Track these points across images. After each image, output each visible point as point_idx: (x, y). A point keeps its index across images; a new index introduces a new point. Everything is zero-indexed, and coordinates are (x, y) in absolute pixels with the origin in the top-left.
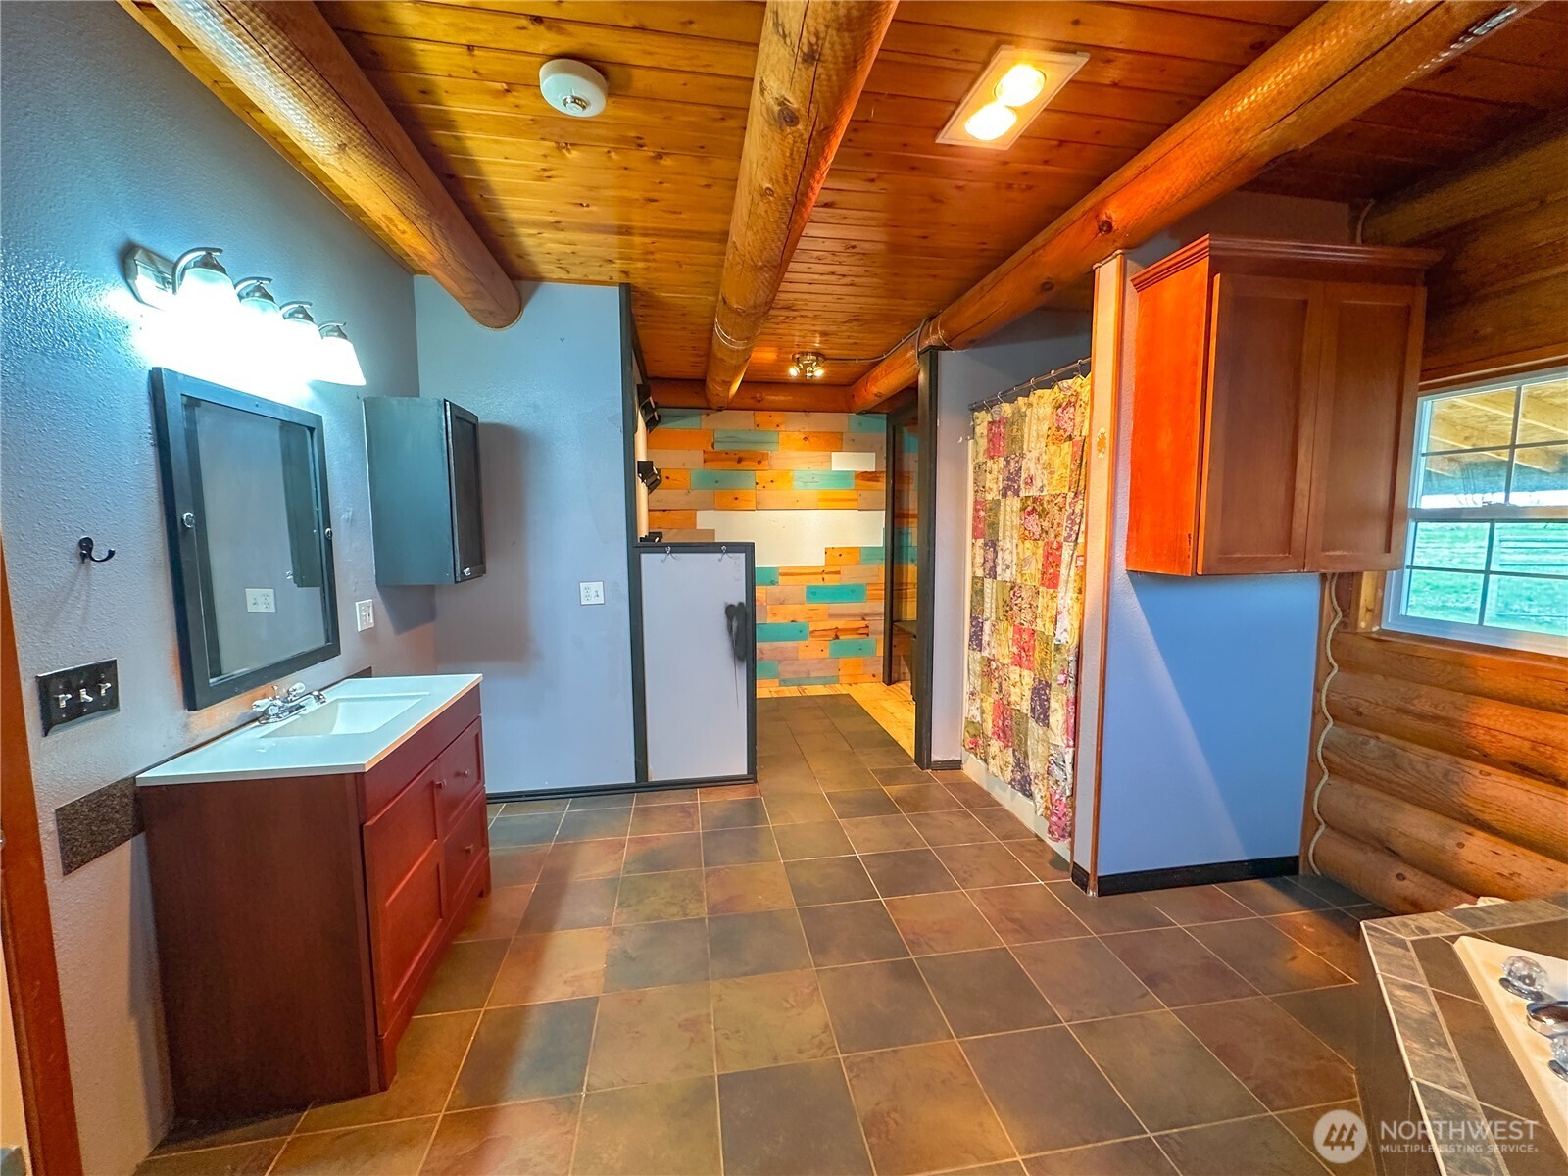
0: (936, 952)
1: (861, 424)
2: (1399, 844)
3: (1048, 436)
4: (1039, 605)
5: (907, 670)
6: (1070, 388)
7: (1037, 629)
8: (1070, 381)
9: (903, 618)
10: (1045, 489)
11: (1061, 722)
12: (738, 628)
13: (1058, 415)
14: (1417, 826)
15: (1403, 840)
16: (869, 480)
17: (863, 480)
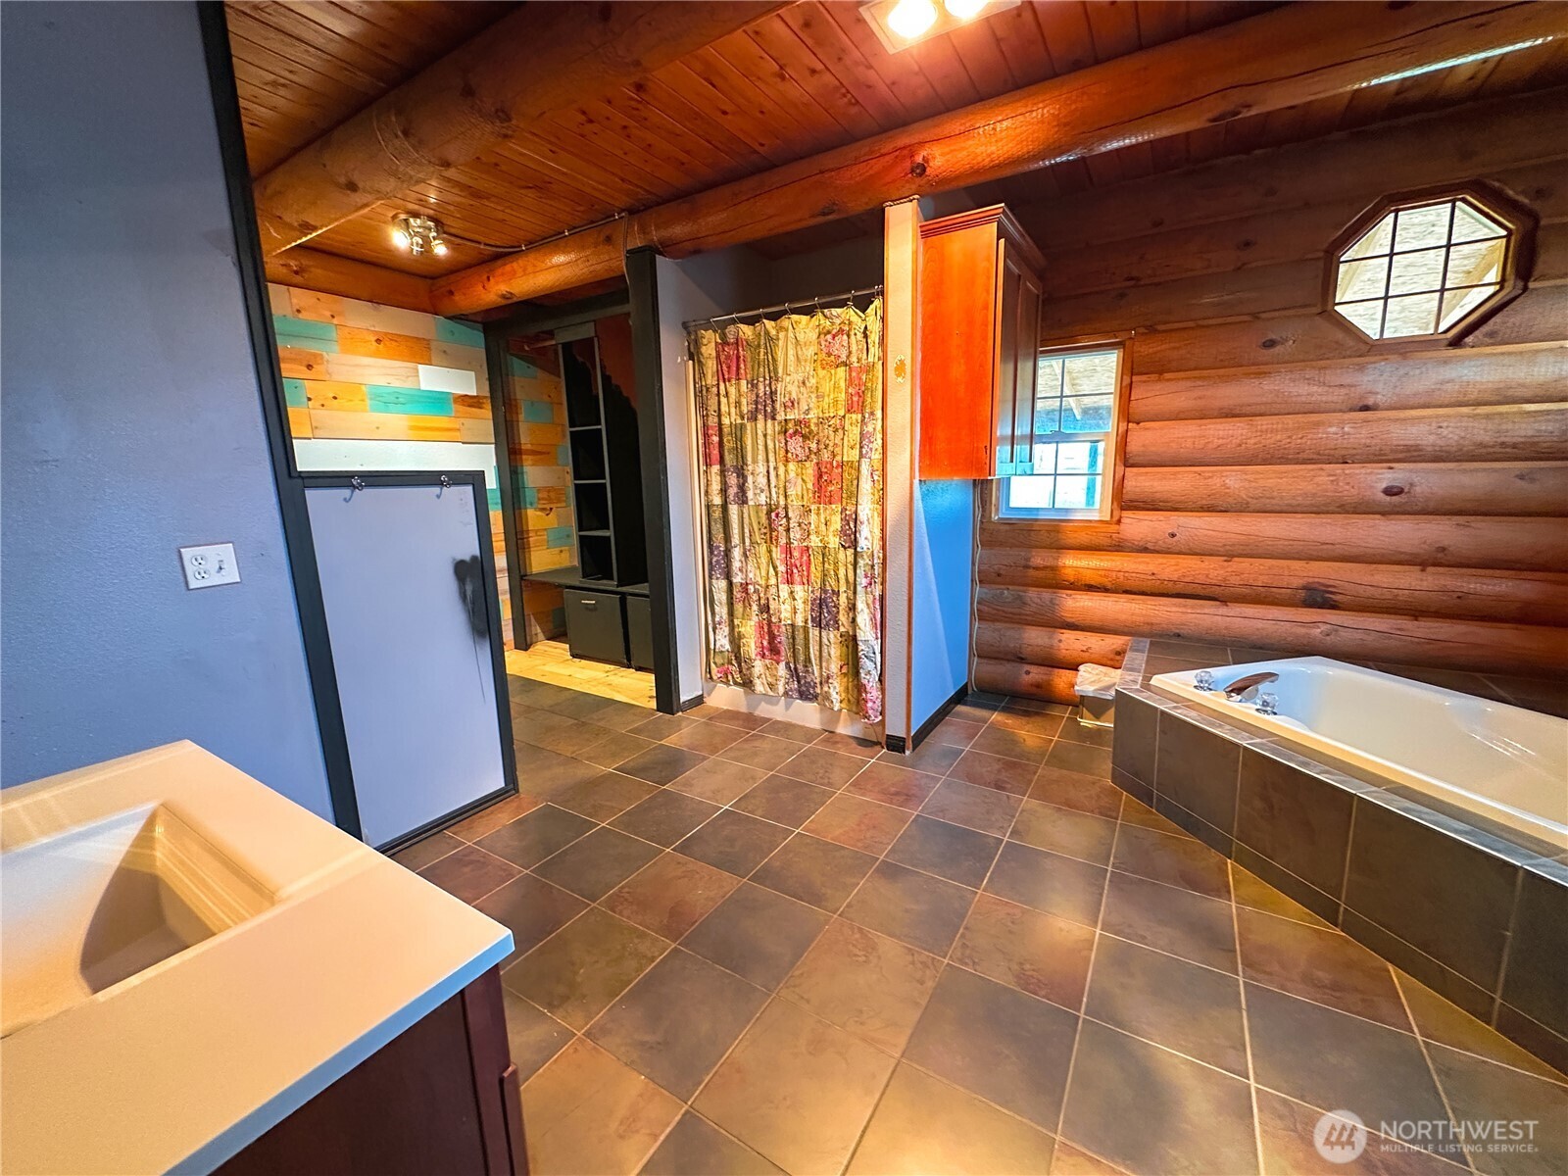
0: (889, 844)
1: (452, 333)
2: (1026, 652)
3: (815, 361)
4: (812, 522)
5: (539, 630)
6: (838, 316)
7: (812, 544)
8: (839, 310)
9: (528, 573)
10: (812, 412)
11: (868, 619)
12: (473, 592)
13: (826, 341)
14: (1035, 638)
15: (1030, 648)
16: (469, 406)
17: (464, 405)
